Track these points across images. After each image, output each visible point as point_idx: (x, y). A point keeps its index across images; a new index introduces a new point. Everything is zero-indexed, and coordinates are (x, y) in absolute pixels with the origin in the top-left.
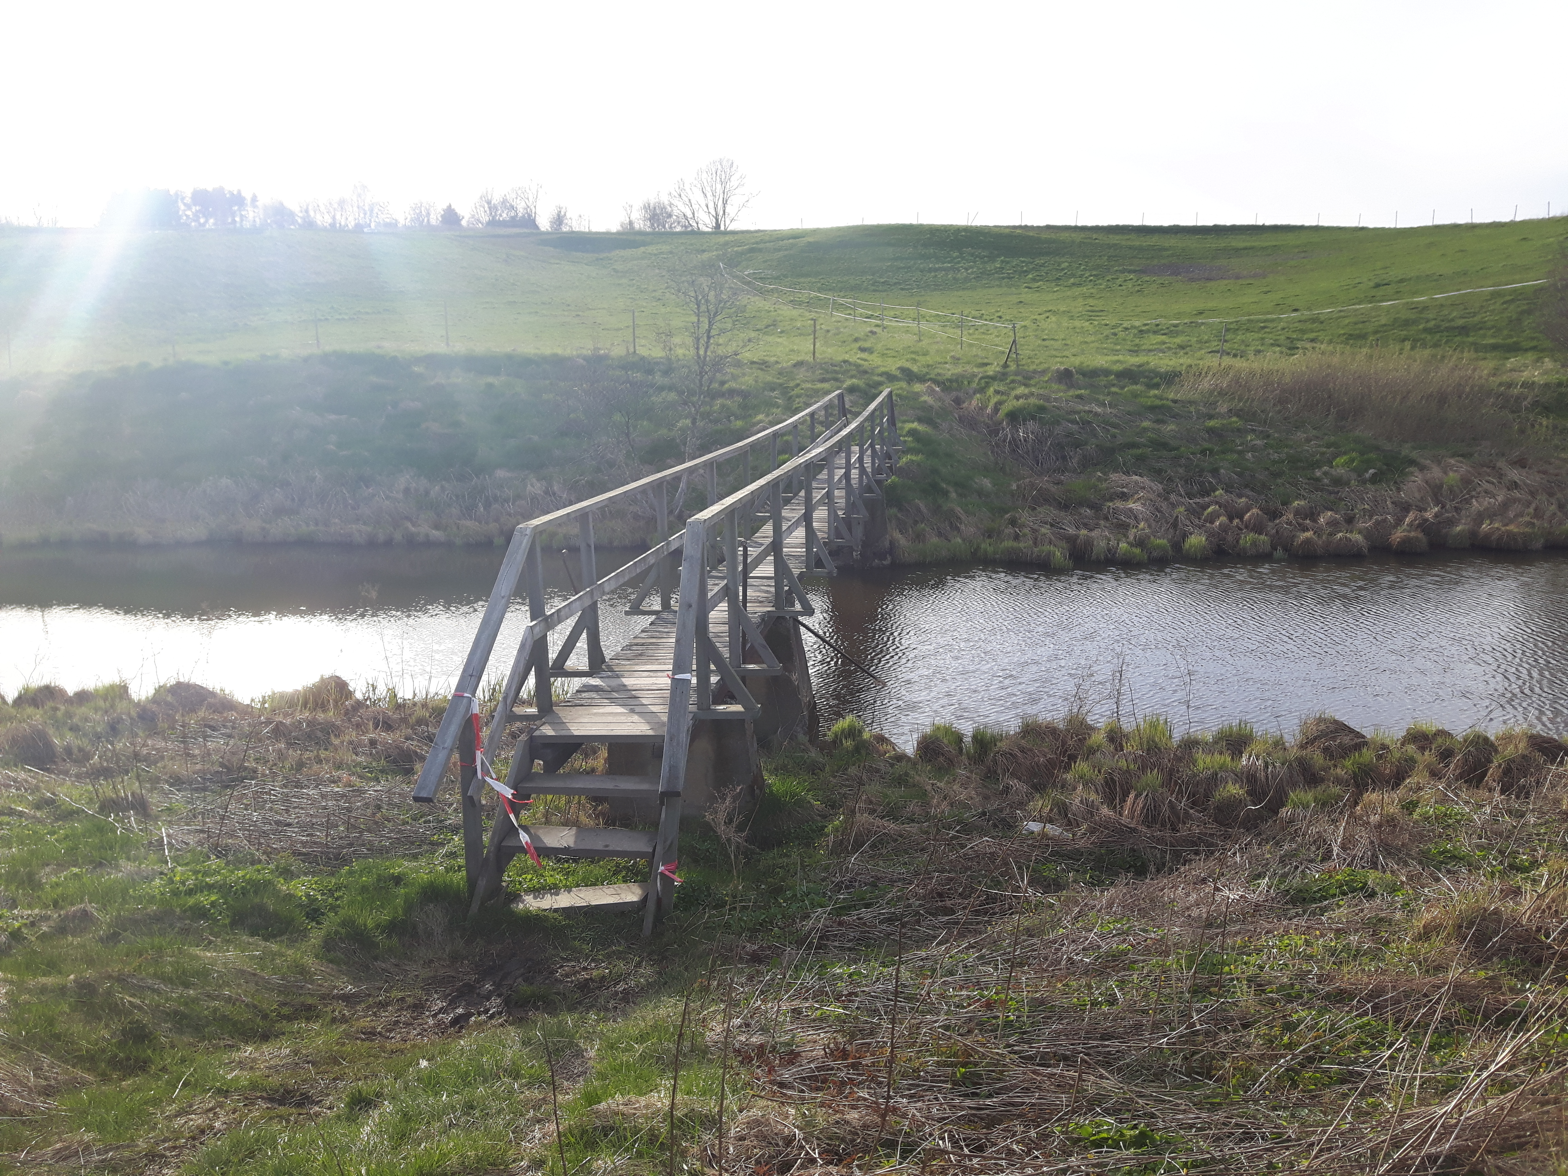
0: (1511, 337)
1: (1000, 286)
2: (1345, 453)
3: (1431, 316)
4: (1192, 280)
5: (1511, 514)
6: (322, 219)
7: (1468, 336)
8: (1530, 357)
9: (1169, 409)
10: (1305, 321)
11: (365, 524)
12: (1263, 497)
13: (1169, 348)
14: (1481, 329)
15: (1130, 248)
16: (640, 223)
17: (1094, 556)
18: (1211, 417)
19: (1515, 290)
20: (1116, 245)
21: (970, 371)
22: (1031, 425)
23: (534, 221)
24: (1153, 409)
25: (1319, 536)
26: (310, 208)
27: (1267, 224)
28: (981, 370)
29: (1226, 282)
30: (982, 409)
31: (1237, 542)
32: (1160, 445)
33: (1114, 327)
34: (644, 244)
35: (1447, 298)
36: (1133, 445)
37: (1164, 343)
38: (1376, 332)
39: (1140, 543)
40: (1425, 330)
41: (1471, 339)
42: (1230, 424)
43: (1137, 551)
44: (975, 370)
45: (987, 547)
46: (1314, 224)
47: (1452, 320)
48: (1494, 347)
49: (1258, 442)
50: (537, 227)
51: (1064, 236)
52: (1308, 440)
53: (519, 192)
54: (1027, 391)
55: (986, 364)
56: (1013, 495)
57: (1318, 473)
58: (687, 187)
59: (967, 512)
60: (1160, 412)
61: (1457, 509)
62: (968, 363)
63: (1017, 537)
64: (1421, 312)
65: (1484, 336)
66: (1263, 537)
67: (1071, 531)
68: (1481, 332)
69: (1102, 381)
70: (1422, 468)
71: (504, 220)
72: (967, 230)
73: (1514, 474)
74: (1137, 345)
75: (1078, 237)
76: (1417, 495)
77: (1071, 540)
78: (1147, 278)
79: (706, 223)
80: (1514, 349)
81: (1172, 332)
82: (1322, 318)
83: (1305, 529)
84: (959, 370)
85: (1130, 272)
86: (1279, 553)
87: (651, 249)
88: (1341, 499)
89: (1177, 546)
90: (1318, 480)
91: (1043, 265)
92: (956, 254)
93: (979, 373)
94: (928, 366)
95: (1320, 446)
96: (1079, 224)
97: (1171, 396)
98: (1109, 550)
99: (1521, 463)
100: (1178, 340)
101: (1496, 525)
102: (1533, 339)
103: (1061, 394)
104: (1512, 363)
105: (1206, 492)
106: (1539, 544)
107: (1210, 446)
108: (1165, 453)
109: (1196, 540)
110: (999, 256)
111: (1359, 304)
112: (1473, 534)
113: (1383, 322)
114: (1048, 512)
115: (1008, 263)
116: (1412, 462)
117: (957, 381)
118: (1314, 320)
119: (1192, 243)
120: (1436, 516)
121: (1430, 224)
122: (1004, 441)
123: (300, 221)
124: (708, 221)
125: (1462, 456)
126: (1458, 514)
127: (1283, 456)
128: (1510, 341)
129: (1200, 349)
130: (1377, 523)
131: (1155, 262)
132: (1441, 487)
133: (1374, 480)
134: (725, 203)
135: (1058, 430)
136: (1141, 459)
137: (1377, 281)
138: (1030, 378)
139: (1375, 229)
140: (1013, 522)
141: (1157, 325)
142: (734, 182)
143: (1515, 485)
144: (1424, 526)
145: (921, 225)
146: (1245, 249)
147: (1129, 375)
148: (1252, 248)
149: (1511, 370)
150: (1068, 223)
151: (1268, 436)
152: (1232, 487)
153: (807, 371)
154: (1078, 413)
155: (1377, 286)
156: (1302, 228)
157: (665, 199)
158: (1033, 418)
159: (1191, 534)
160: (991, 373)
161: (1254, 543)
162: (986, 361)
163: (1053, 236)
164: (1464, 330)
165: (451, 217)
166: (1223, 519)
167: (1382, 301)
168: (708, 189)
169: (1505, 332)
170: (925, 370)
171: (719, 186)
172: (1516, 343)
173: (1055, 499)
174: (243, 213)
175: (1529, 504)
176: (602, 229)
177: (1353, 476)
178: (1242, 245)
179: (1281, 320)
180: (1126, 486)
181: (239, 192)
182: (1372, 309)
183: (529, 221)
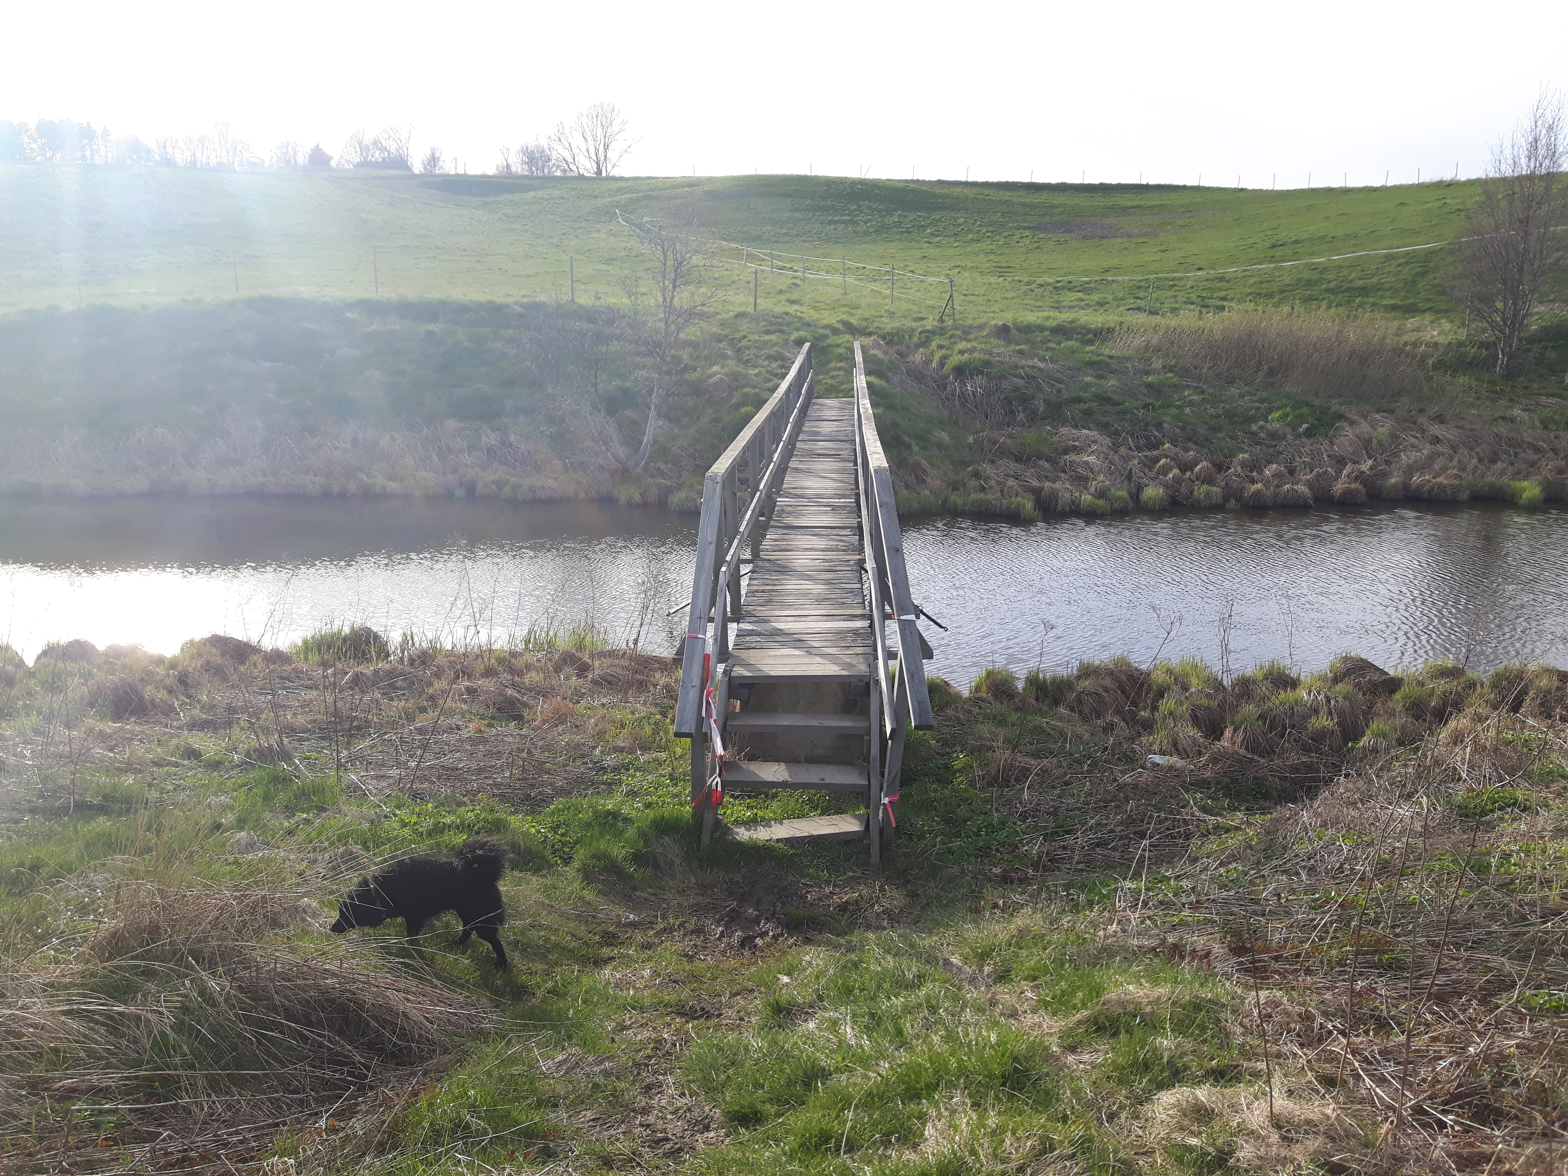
0: (1407, 298)
1: (900, 240)
2: (1278, 409)
3: (1330, 277)
4: (1085, 238)
5: (1437, 467)
6: (180, 157)
7: (1367, 296)
8: (1428, 317)
9: (1108, 365)
10: (1212, 280)
11: (315, 475)
12: (1206, 450)
13: (1088, 305)
14: (1379, 290)
15: (1022, 204)
16: (518, 167)
17: (1059, 508)
18: (1147, 373)
19: (1407, 253)
20: (1008, 201)
21: (908, 324)
22: (979, 380)
23: (406, 162)
24: (1091, 364)
25: (1267, 488)
26: (167, 144)
27: (1151, 183)
28: (918, 324)
29: (1119, 240)
30: (928, 362)
31: (1192, 493)
32: (1104, 399)
33: (1028, 283)
34: (533, 188)
35: (1345, 260)
36: (1079, 400)
37: (1083, 300)
38: (1282, 292)
39: (1101, 494)
40: (1328, 290)
41: (1371, 300)
42: (1167, 378)
43: (1101, 502)
44: (914, 324)
45: (956, 499)
46: (1196, 184)
47: (1351, 281)
48: (1393, 308)
49: (1195, 397)
50: (408, 168)
51: (957, 191)
52: (1242, 396)
53: (391, 133)
54: (969, 346)
55: (922, 319)
56: (971, 449)
57: (1254, 428)
58: (567, 130)
59: (932, 465)
60: (1100, 367)
61: (1387, 462)
62: (905, 317)
63: (983, 489)
64: (1321, 273)
65: (1383, 297)
66: (1214, 489)
67: (1035, 483)
68: (1379, 293)
69: (1038, 337)
70: (1352, 423)
71: (376, 161)
72: (863, 182)
73: (1436, 429)
74: (1057, 302)
75: (970, 193)
76: (1349, 449)
77: (1036, 492)
78: (1042, 235)
79: (587, 168)
80: (1412, 310)
81: (1085, 289)
82: (1228, 277)
83: (1253, 481)
84: (896, 324)
85: (1024, 228)
86: (1232, 503)
87: (540, 194)
88: (1279, 453)
89: (1136, 496)
90: (1254, 434)
91: (939, 220)
92: (854, 207)
93: (918, 327)
94: (866, 319)
95: (1253, 401)
96: (970, 180)
97: (1107, 352)
98: (1073, 502)
99: (1440, 419)
100: (1096, 297)
101: (1427, 477)
102: (1429, 300)
103: (1003, 351)
104: (1412, 323)
105: (1155, 445)
106: (1465, 496)
107: (1151, 401)
108: (1109, 408)
109: (1152, 492)
110: (895, 210)
111: (1260, 263)
112: (1406, 486)
113: (1287, 281)
114: (1008, 465)
115: (905, 217)
116: (1341, 417)
117: (897, 334)
118: (1221, 279)
119: (1081, 201)
120: (1371, 469)
121: (1306, 187)
122: (953, 395)
123: (156, 157)
124: (589, 167)
125: (1385, 411)
126: (1389, 466)
127: (1220, 411)
128: (1407, 302)
129: (1118, 306)
130: (1319, 475)
131: (1048, 219)
132: (1370, 441)
133: (1309, 434)
134: (606, 148)
135: (1005, 384)
136: (1088, 413)
137: (1273, 241)
138: (969, 333)
139: (1254, 190)
140: (977, 475)
141: (1070, 282)
142: (616, 127)
143: (1436, 440)
144: (1360, 477)
145: (816, 176)
146: (1132, 207)
147: (1062, 331)
148: (1139, 207)
149: (1413, 330)
150: (959, 179)
151: (1203, 392)
152: (1177, 441)
153: (750, 322)
154: (1022, 368)
155: (1274, 246)
156: (1184, 187)
157: (544, 143)
158: (981, 372)
159: (1146, 486)
160: (930, 328)
161: (1208, 495)
162: (920, 315)
163: (946, 191)
164: (1364, 291)
165: (319, 158)
166: (1176, 471)
167: (1283, 261)
168: (589, 133)
169: (1402, 294)
170: (864, 324)
171: (600, 131)
172: (1413, 304)
173: (1011, 453)
174: (94, 147)
175: (1451, 459)
176: (479, 173)
177: (1288, 430)
178: (1129, 203)
179: (1188, 278)
180: (1077, 440)
181: (89, 124)
182: (1275, 269)
183: (401, 163)
